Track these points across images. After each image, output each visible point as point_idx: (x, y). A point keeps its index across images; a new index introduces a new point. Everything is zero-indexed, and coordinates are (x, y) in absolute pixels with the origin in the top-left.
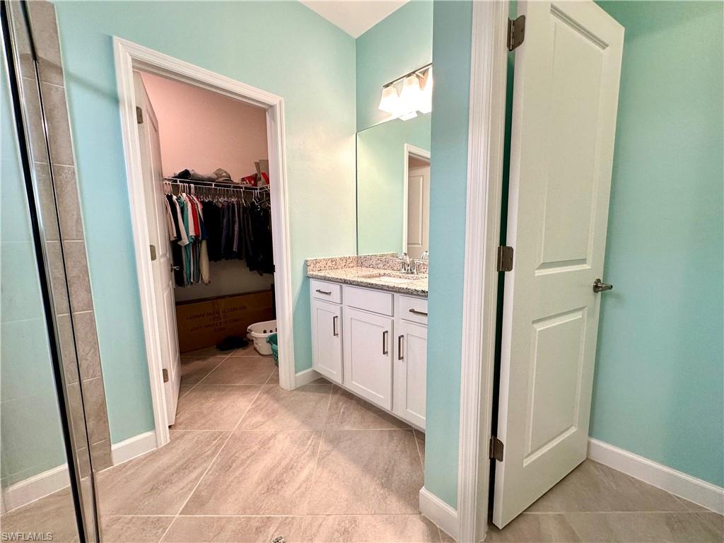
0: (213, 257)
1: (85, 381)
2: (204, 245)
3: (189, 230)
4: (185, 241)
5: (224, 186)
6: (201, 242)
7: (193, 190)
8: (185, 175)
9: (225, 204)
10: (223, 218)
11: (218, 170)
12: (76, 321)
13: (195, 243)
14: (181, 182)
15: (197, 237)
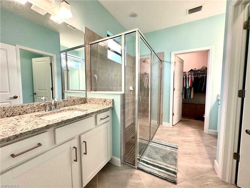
0: (195, 92)
1: (161, 109)
2: (193, 89)
3: (189, 85)
4: (188, 87)
5: (203, 72)
6: (192, 88)
7: (193, 74)
8: (191, 70)
9: (201, 77)
10: (200, 81)
11: (203, 67)
12: (161, 99)
13: (190, 88)
14: (190, 72)
15: (191, 86)
